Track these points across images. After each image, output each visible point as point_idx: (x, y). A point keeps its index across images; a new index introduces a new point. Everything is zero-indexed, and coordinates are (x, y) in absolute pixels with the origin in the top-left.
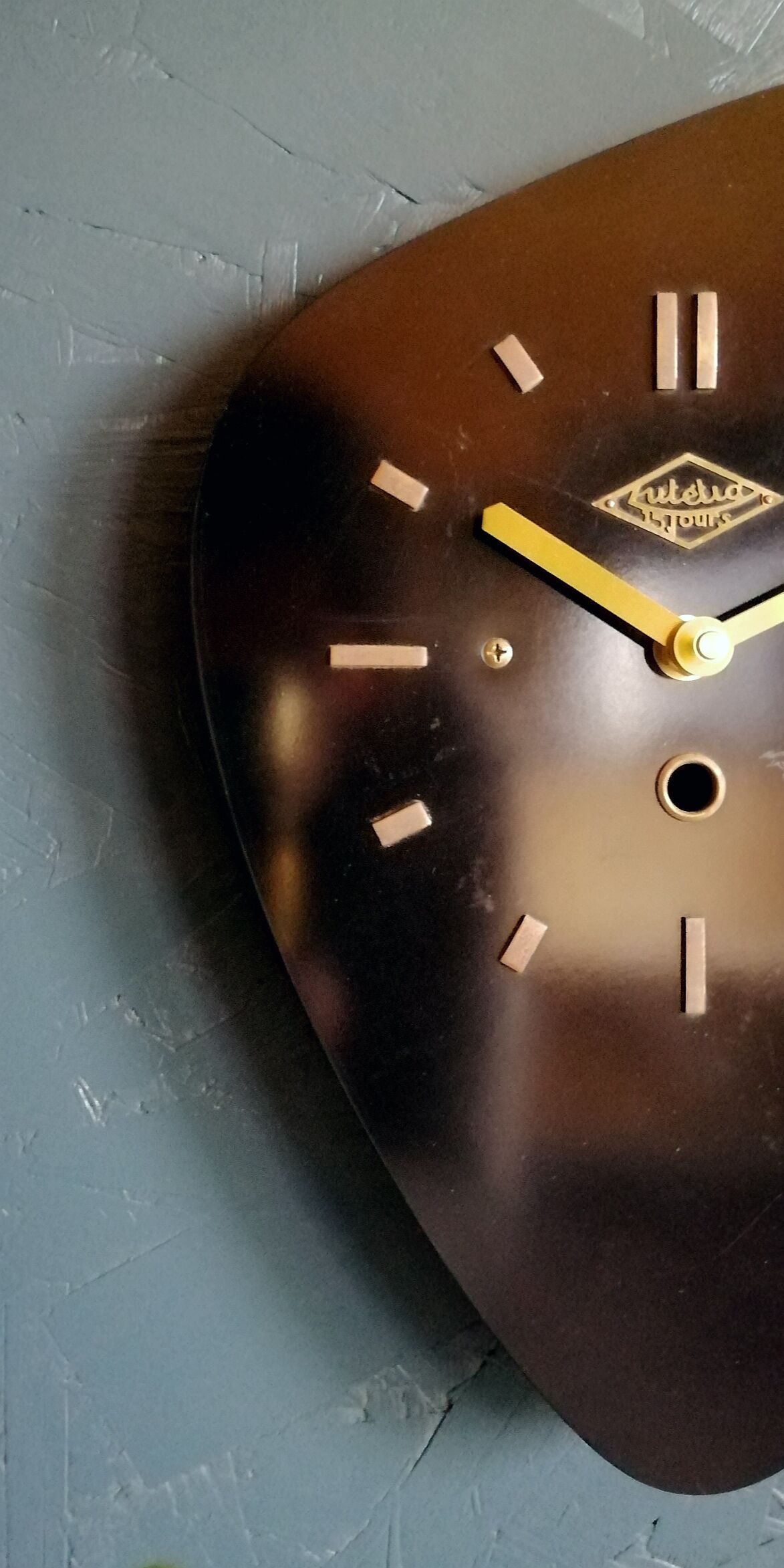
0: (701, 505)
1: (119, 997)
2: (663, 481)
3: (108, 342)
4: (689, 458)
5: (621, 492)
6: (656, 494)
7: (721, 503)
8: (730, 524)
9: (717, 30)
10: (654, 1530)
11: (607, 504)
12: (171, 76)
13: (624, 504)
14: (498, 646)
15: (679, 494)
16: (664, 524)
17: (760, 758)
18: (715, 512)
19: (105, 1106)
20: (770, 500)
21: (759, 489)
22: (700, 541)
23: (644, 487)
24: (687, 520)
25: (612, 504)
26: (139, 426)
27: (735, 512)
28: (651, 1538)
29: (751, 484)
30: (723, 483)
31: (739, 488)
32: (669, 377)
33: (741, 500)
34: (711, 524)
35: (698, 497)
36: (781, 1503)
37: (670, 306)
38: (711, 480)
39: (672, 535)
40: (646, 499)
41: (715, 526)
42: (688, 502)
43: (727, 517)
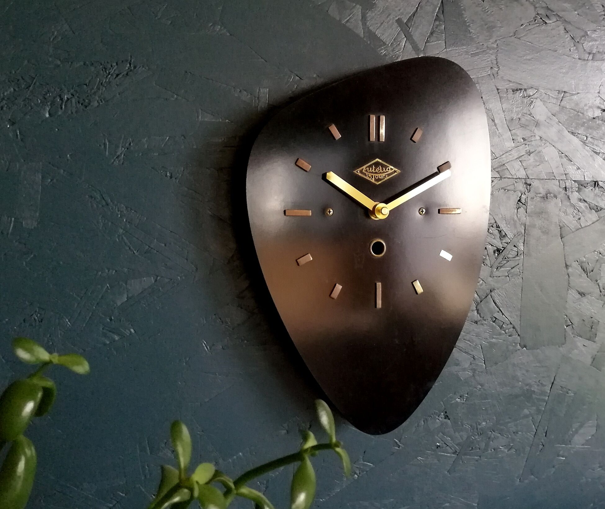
0: (381, 173)
1: (215, 315)
2: (371, 166)
3: (211, 114)
4: (377, 160)
5: (361, 168)
6: (369, 170)
7: (386, 172)
8: (387, 178)
10: (364, 454)
11: (357, 172)
12: (231, 35)
13: (361, 172)
14: (329, 210)
15: (375, 169)
16: (371, 177)
18: (384, 175)
19: (211, 348)
20: (397, 172)
21: (395, 169)
22: (380, 182)
23: (366, 168)
24: (377, 177)
25: (358, 172)
27: (389, 175)
28: (363, 457)
29: (393, 167)
30: (386, 167)
31: (390, 168)
32: (373, 138)
33: (390, 171)
35: (380, 171)
36: (396, 442)
37: (373, 118)
38: (383, 166)
39: (373, 180)
40: (367, 171)
41: (384, 178)
42: (377, 171)
43: (387, 176)
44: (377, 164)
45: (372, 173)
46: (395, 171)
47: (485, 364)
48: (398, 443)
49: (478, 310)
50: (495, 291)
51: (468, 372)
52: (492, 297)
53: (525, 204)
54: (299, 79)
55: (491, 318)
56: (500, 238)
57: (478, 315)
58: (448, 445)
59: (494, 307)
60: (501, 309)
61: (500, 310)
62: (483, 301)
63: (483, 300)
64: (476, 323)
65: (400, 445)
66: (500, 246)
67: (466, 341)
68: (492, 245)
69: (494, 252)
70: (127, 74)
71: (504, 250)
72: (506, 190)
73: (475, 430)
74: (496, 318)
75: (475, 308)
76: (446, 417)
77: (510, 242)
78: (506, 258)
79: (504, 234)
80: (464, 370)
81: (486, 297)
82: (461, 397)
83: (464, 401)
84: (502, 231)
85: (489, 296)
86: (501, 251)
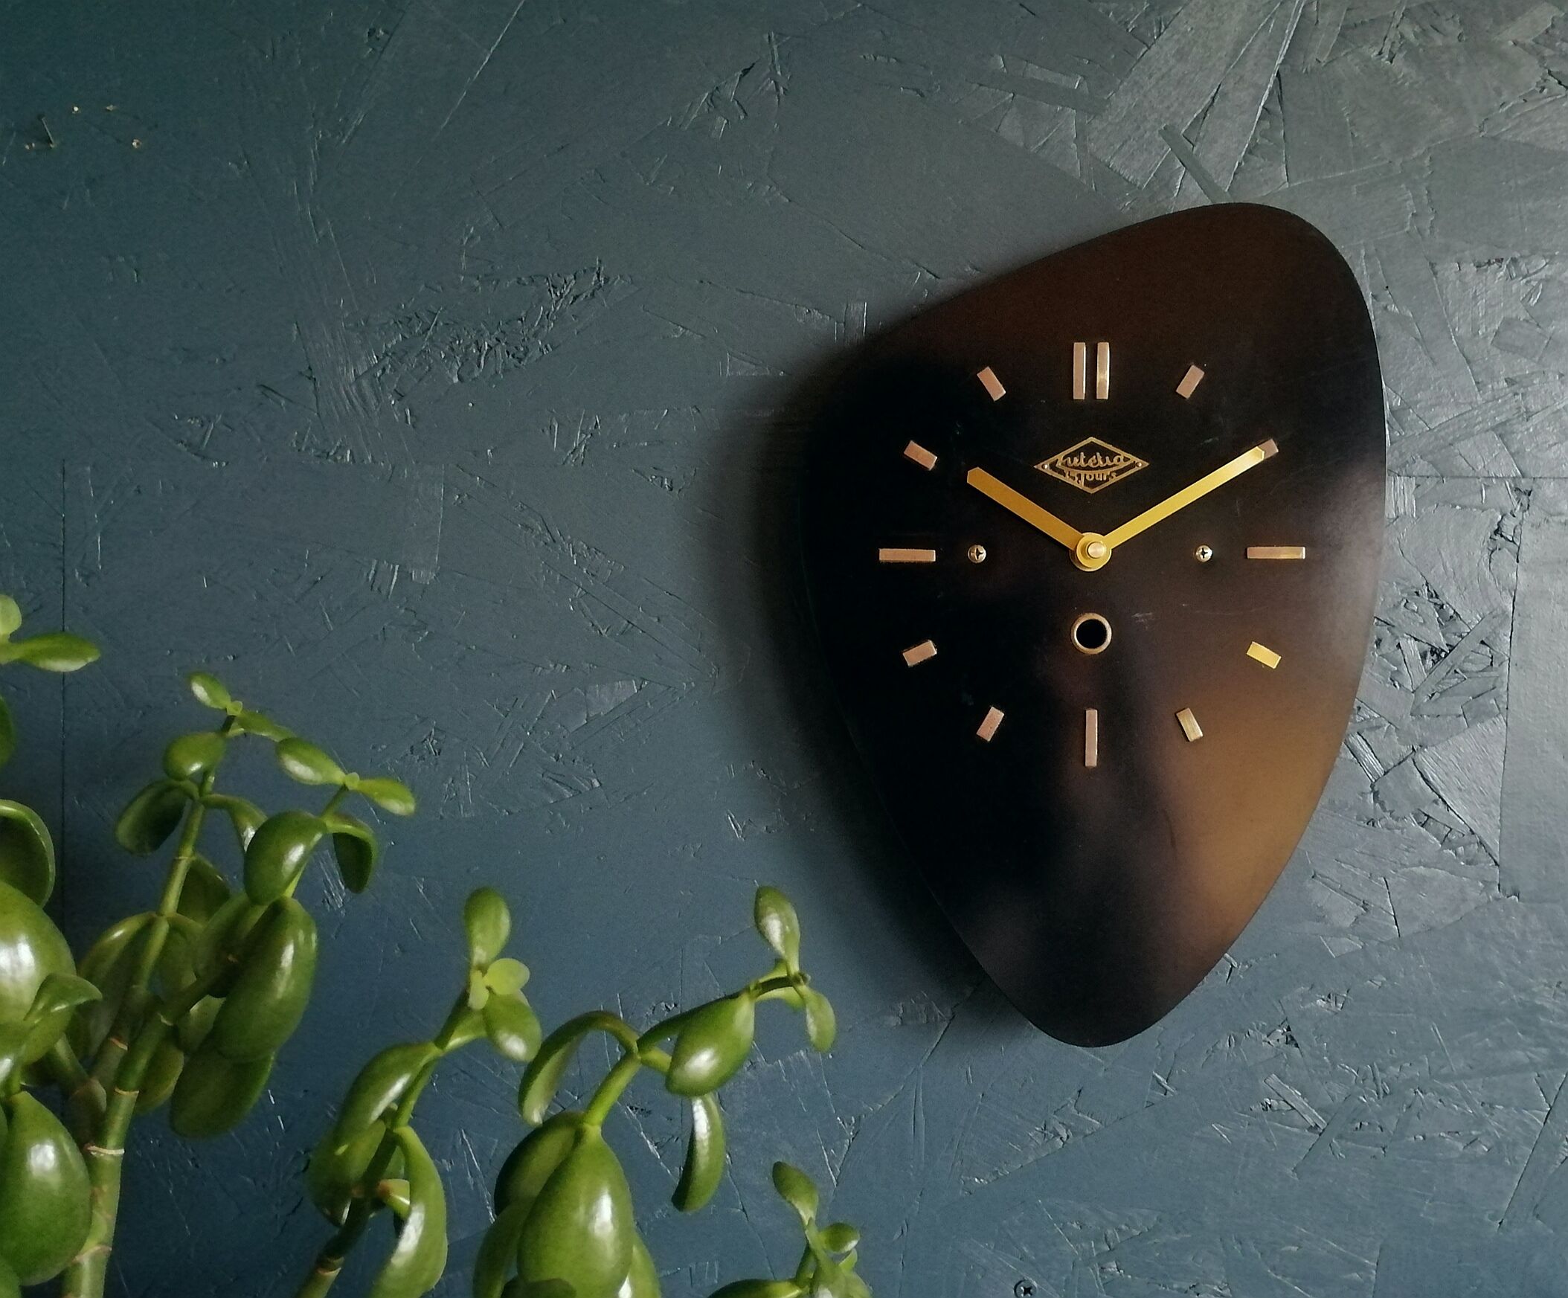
0: (1099, 468)
1: (753, 762)
2: (1076, 453)
3: (751, 363)
4: (1092, 439)
5: (1052, 460)
6: (1072, 461)
7: (1112, 466)
8: (1115, 479)
9: (1124, 172)
10: (1080, 1096)
11: (1043, 467)
12: (790, 201)
13: (1053, 466)
14: (977, 550)
15: (1086, 461)
16: (1077, 478)
17: (1132, 617)
18: (1108, 471)
19: (744, 829)
20: (1140, 465)
21: (1133, 459)
22: (1097, 489)
23: (1064, 458)
24: (1091, 477)
25: (1046, 466)
26: (768, 414)
27: (1119, 472)
28: (1077, 1101)
29: (1128, 456)
30: (1112, 455)
31: (1122, 458)
32: (1080, 392)
33: (1123, 465)
34: (1105, 479)
35: (1097, 462)
36: (1158, 1081)
37: (1081, 350)
38: (1105, 453)
39: (1081, 485)
40: (1066, 464)
41: (1107, 480)
42: (1092, 465)
43: (1114, 475)
44: (1090, 451)
45: (1079, 468)
46: (1134, 465)
47: (1397, 925)
48: (1163, 1084)
49: (1376, 794)
50: (1425, 750)
51: (1349, 939)
52: (1417, 764)
53: (1513, 541)
54: (933, 277)
55: (1416, 816)
56: (1439, 622)
57: (1377, 804)
58: (1293, 1108)
59: (1422, 788)
60: (1442, 794)
61: (1440, 797)
62: (1390, 774)
63: (1390, 770)
64: (1371, 823)
65: (1168, 1088)
66: (1441, 642)
67: (1343, 865)
68: (1416, 639)
69: (1424, 657)
70: (593, 294)
71: (1450, 651)
72: (1458, 507)
73: (1369, 1081)
74: (1429, 817)
75: (1371, 789)
76: (1289, 1039)
77: (1468, 633)
78: (1458, 670)
79: (1452, 612)
80: (1339, 932)
81: (1400, 763)
82: (1329, 997)
83: (1339, 1009)
84: (1444, 607)
85: (1409, 761)
86: (1443, 655)
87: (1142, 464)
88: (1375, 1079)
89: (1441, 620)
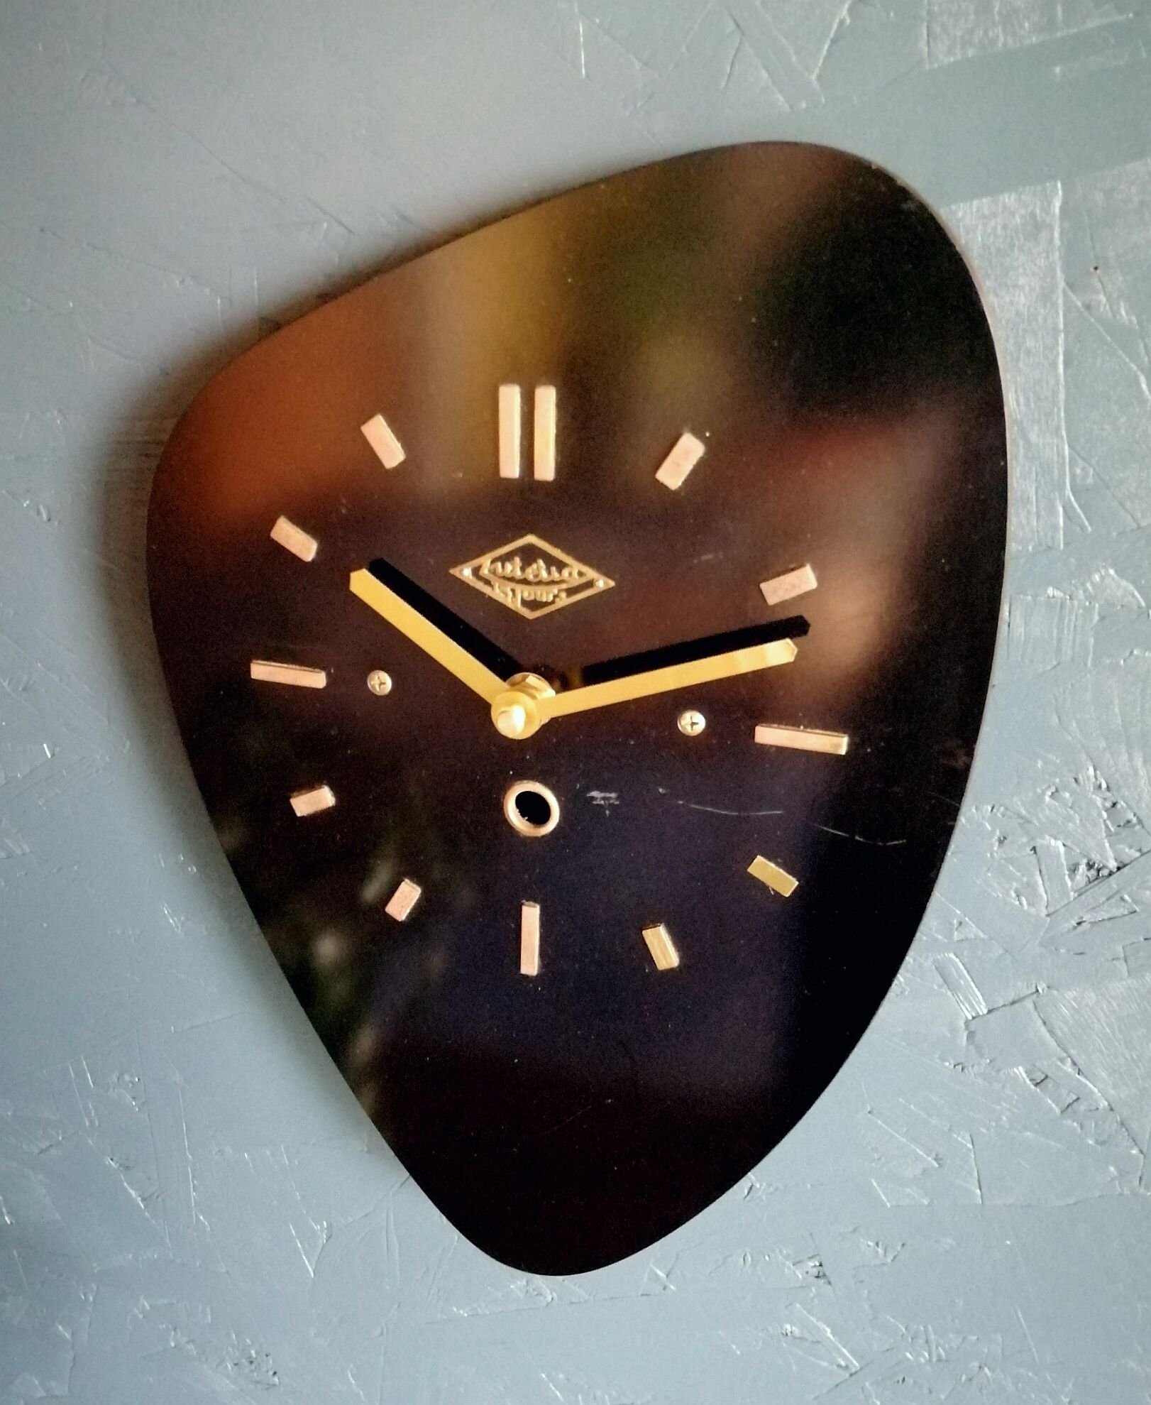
2: (508, 558)
4: (531, 539)
5: (476, 562)
7: (561, 582)
8: (564, 601)
11: (462, 572)
13: (476, 572)
14: (380, 677)
15: (523, 569)
16: (510, 594)
17: (588, 795)
18: (555, 590)
20: (601, 584)
21: (591, 573)
22: (539, 614)
23: (493, 561)
24: (529, 594)
25: (466, 572)
27: (571, 592)
29: (585, 569)
30: (561, 566)
31: (575, 571)
32: (510, 466)
33: (576, 581)
34: (551, 598)
35: (539, 575)
37: (510, 397)
38: (550, 560)
39: (517, 606)
40: (494, 572)
41: (553, 602)
42: (531, 577)
43: (563, 595)
44: (529, 555)
45: (512, 579)
46: (590, 584)
47: (980, 1189)
48: (662, 1279)
49: (971, 1035)
50: (1054, 995)
51: (912, 1190)
52: (1038, 1008)
54: (345, 231)
55: (1028, 1072)
56: (1107, 826)
57: (971, 1046)
58: (820, 1342)
59: (1041, 1038)
60: (1072, 1052)
61: (1068, 1057)
62: (994, 1013)
63: (998, 1008)
64: (960, 1068)
65: (668, 1284)
66: (1106, 854)
68: (1063, 845)
69: (1073, 869)
71: (1119, 869)
74: (1047, 1075)
75: (964, 1027)
76: (821, 1275)
78: (1127, 898)
79: (1130, 814)
81: (1013, 1003)
82: (877, 1244)
83: (889, 1260)
84: (1118, 806)
85: (1029, 1004)
86: (1105, 872)
87: (603, 583)
88: (927, 1341)
89: (1109, 823)
